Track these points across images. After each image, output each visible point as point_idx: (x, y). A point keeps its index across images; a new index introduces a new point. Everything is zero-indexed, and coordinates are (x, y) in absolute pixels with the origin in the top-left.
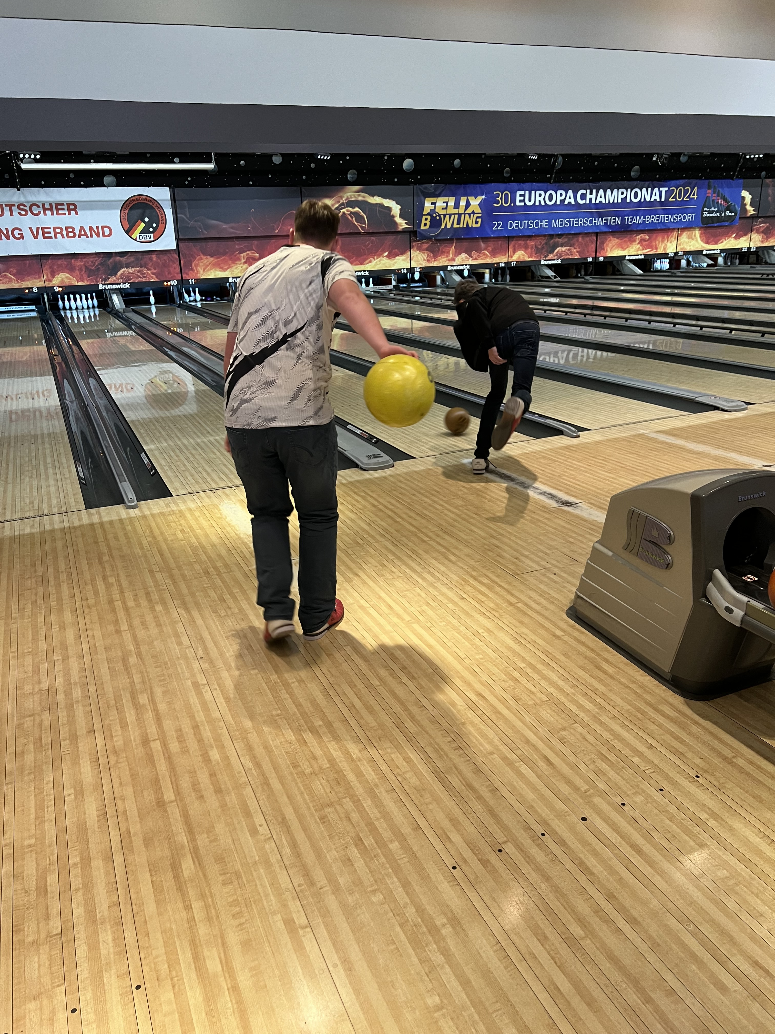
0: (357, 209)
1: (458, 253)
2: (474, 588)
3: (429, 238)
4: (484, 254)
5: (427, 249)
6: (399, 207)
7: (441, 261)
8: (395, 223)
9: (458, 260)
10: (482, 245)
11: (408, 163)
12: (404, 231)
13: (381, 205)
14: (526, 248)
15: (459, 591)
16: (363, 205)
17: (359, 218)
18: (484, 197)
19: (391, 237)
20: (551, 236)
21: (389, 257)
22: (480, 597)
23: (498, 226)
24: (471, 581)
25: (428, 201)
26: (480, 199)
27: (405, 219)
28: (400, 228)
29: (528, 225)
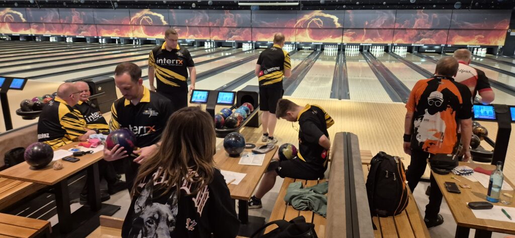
0: (319, 19)
1: (366, 38)
5: (351, 36)
6: (338, 18)
8: (335, 25)
9: (366, 41)
10: (379, 35)
12: (339, 28)
13: (329, 18)
16: (321, 17)
17: (319, 22)
19: (333, 30)
21: (332, 38)
28: (337, 27)
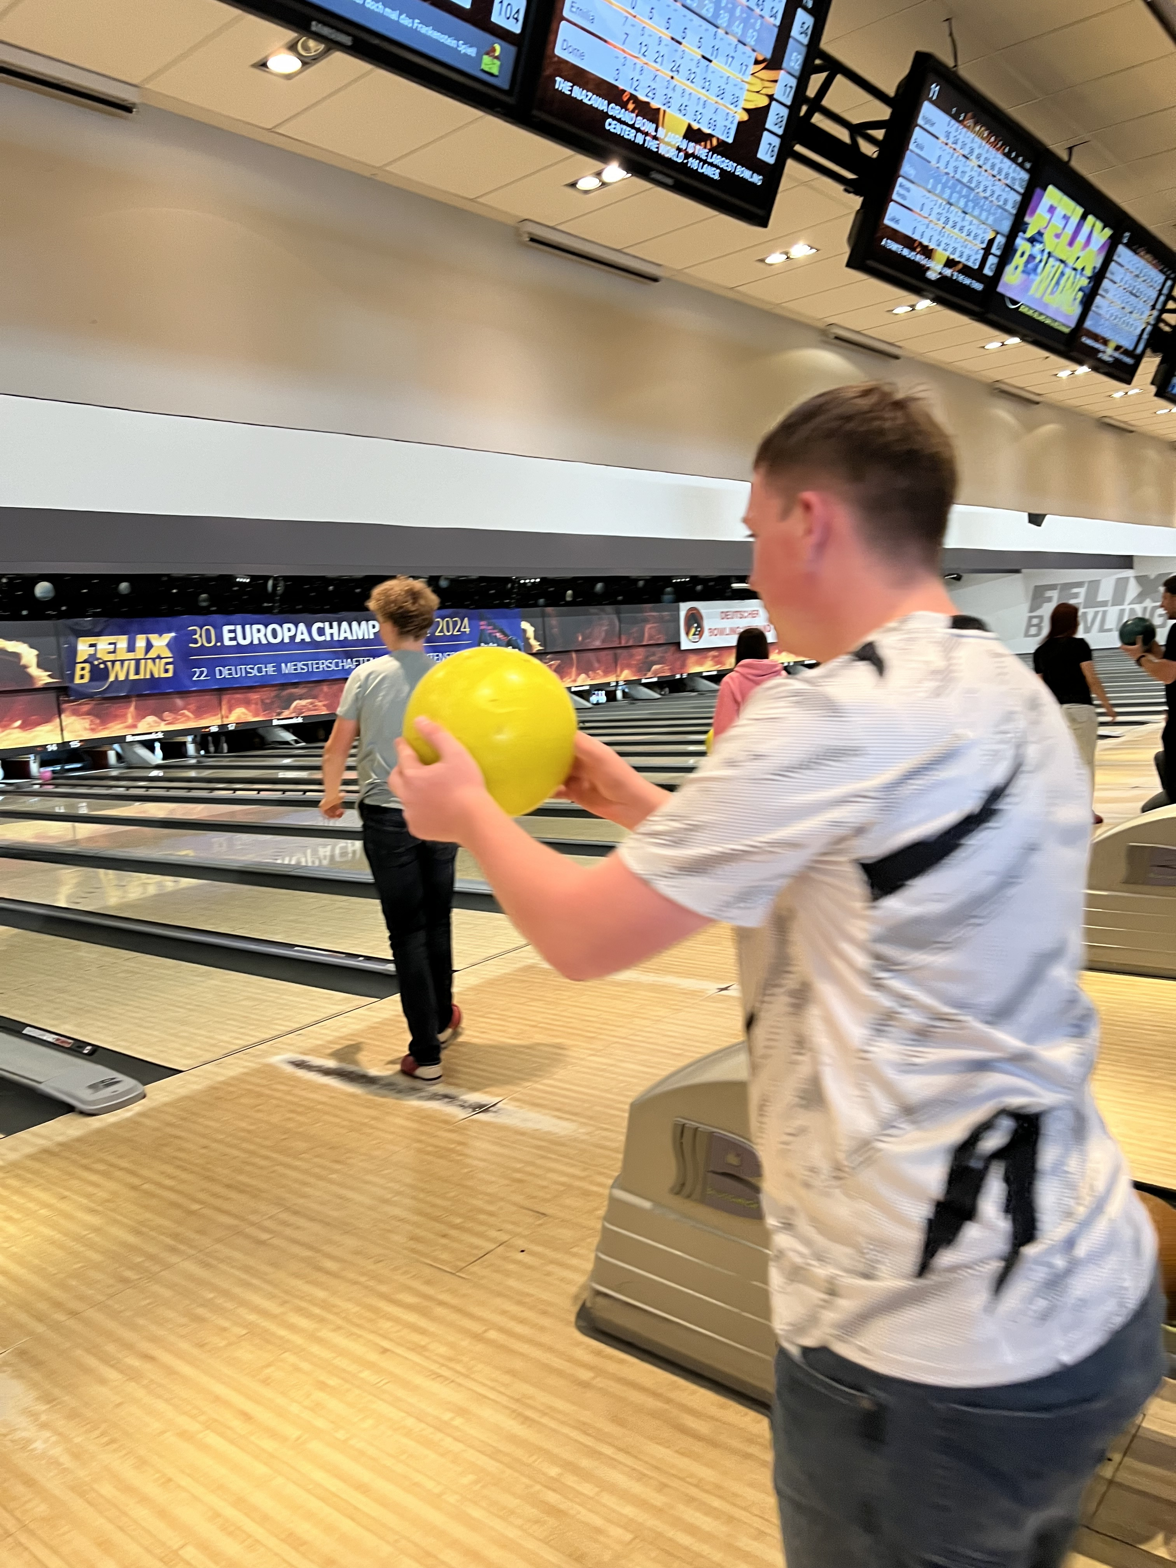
1: (141, 716)
2: (397, 1320)
3: (90, 697)
4: (183, 715)
5: (88, 713)
7: (114, 730)
9: (143, 727)
10: (179, 702)
11: (42, 589)
12: (46, 689)
14: (247, 703)
15: (371, 1337)
18: (173, 634)
20: (284, 686)
22: (416, 1338)
23: (200, 675)
24: (383, 1305)
25: (84, 642)
26: (168, 637)
27: (46, 670)
29: (247, 672)
